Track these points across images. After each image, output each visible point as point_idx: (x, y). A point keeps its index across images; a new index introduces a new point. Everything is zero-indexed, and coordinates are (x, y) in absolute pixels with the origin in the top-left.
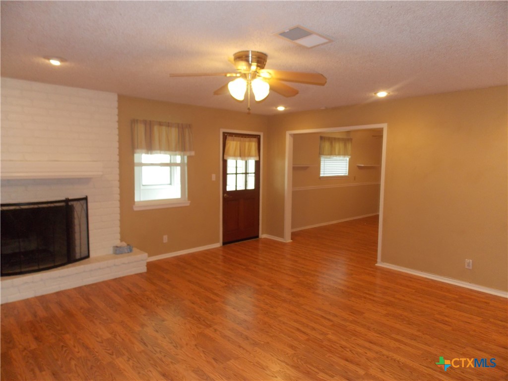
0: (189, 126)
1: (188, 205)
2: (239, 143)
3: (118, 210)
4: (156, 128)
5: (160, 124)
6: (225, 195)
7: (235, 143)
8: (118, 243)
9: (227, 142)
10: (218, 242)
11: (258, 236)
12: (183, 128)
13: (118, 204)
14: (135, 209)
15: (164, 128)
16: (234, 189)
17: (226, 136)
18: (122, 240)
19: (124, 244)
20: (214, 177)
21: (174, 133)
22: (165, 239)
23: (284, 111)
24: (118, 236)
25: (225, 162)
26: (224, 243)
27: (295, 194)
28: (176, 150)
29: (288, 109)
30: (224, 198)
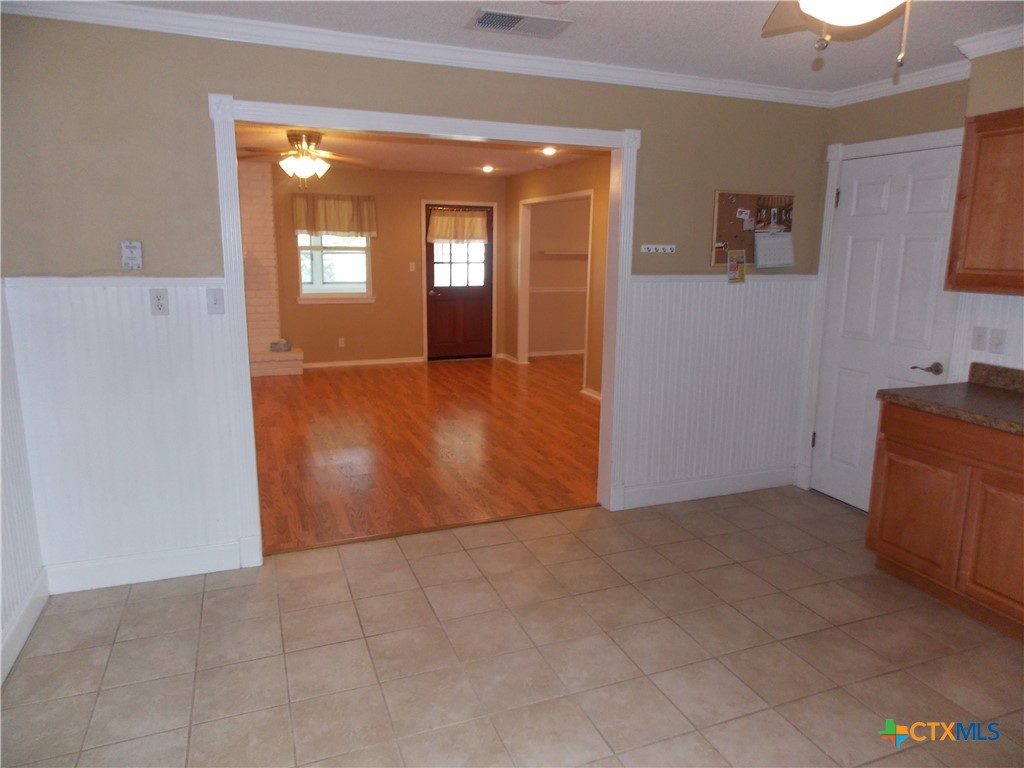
0: (369, 199)
1: (373, 301)
2: (453, 219)
3: (276, 301)
4: (321, 203)
5: (327, 197)
6: (432, 292)
7: (446, 219)
8: (276, 339)
9: (432, 217)
10: (422, 355)
11: (490, 355)
12: (357, 202)
13: (275, 294)
14: (300, 302)
15: (332, 202)
16: (448, 285)
17: (430, 210)
18: (283, 335)
19: (283, 341)
20: (412, 267)
21: (347, 208)
22: (342, 342)
23: (493, 172)
24: (277, 331)
25: (430, 248)
26: (430, 359)
27: (533, 297)
28: (349, 231)
29: (497, 169)
30: (429, 297)
